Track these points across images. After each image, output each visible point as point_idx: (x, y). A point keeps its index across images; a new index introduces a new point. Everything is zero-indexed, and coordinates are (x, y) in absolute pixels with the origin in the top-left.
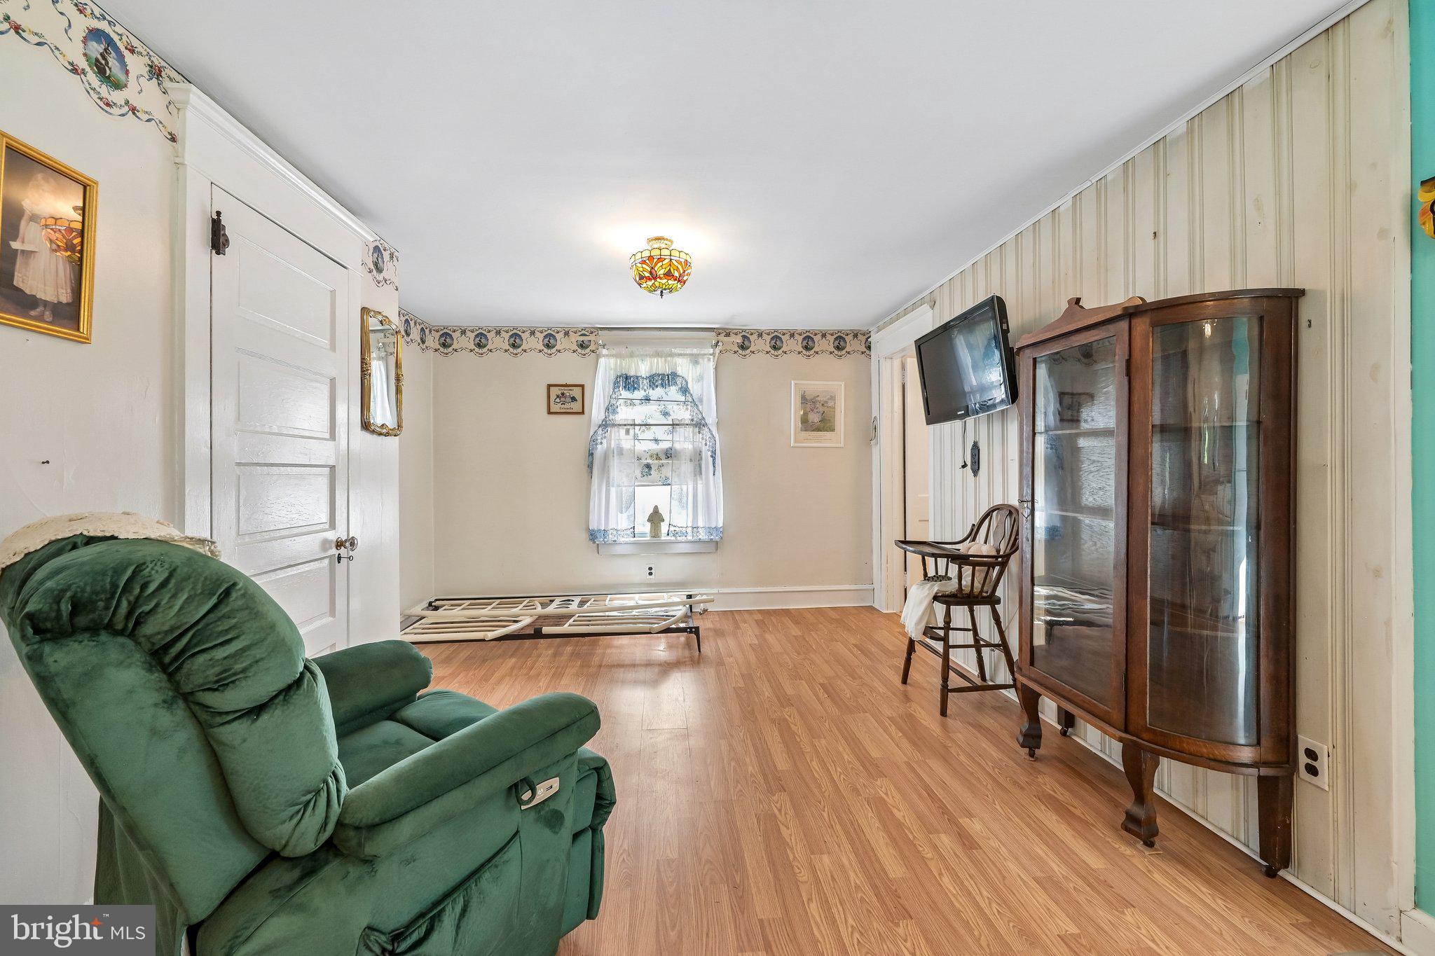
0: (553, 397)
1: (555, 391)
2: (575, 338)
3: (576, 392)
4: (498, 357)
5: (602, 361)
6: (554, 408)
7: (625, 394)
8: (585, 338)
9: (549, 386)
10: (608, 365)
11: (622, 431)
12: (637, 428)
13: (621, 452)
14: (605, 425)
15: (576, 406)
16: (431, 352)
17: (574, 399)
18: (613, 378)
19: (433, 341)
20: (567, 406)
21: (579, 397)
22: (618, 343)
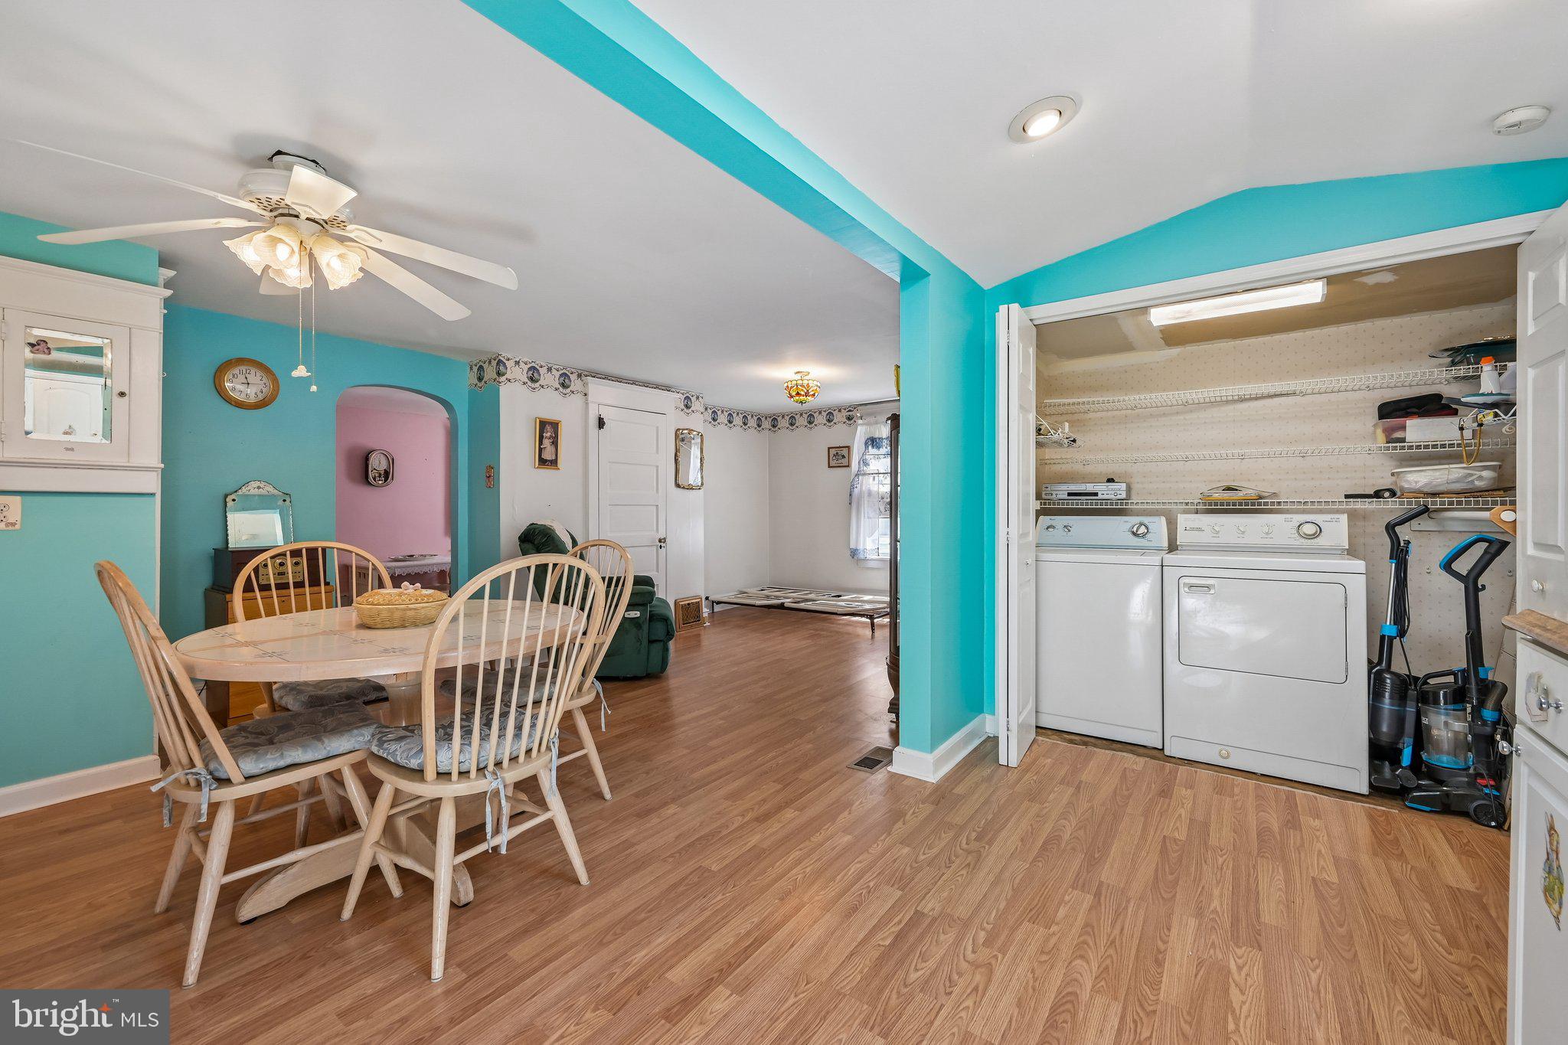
0: (831, 456)
1: (833, 452)
2: (845, 413)
3: (845, 452)
4: (801, 431)
5: (859, 428)
6: (833, 463)
7: (872, 450)
8: (850, 413)
9: (829, 448)
10: (861, 432)
11: (871, 477)
12: (882, 475)
13: (870, 494)
14: (857, 475)
15: (845, 462)
16: (767, 431)
17: (843, 457)
18: (864, 441)
19: (766, 424)
20: (840, 461)
21: (846, 456)
22: (870, 414)
